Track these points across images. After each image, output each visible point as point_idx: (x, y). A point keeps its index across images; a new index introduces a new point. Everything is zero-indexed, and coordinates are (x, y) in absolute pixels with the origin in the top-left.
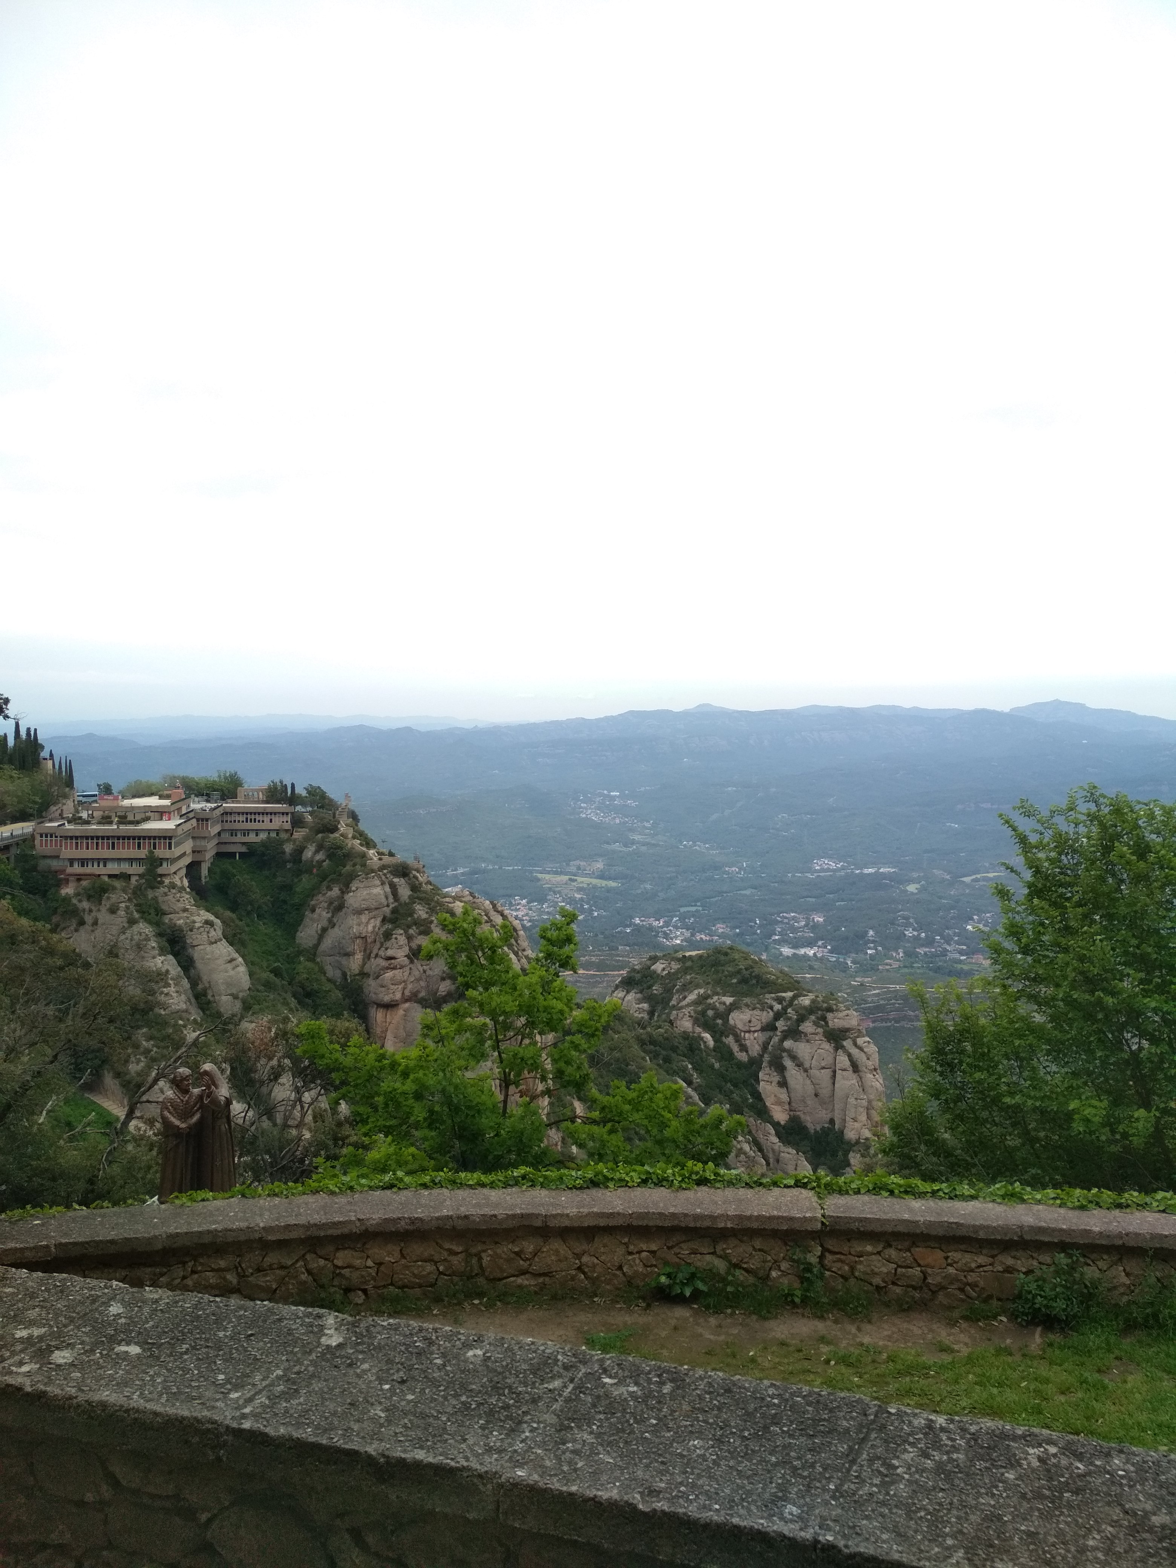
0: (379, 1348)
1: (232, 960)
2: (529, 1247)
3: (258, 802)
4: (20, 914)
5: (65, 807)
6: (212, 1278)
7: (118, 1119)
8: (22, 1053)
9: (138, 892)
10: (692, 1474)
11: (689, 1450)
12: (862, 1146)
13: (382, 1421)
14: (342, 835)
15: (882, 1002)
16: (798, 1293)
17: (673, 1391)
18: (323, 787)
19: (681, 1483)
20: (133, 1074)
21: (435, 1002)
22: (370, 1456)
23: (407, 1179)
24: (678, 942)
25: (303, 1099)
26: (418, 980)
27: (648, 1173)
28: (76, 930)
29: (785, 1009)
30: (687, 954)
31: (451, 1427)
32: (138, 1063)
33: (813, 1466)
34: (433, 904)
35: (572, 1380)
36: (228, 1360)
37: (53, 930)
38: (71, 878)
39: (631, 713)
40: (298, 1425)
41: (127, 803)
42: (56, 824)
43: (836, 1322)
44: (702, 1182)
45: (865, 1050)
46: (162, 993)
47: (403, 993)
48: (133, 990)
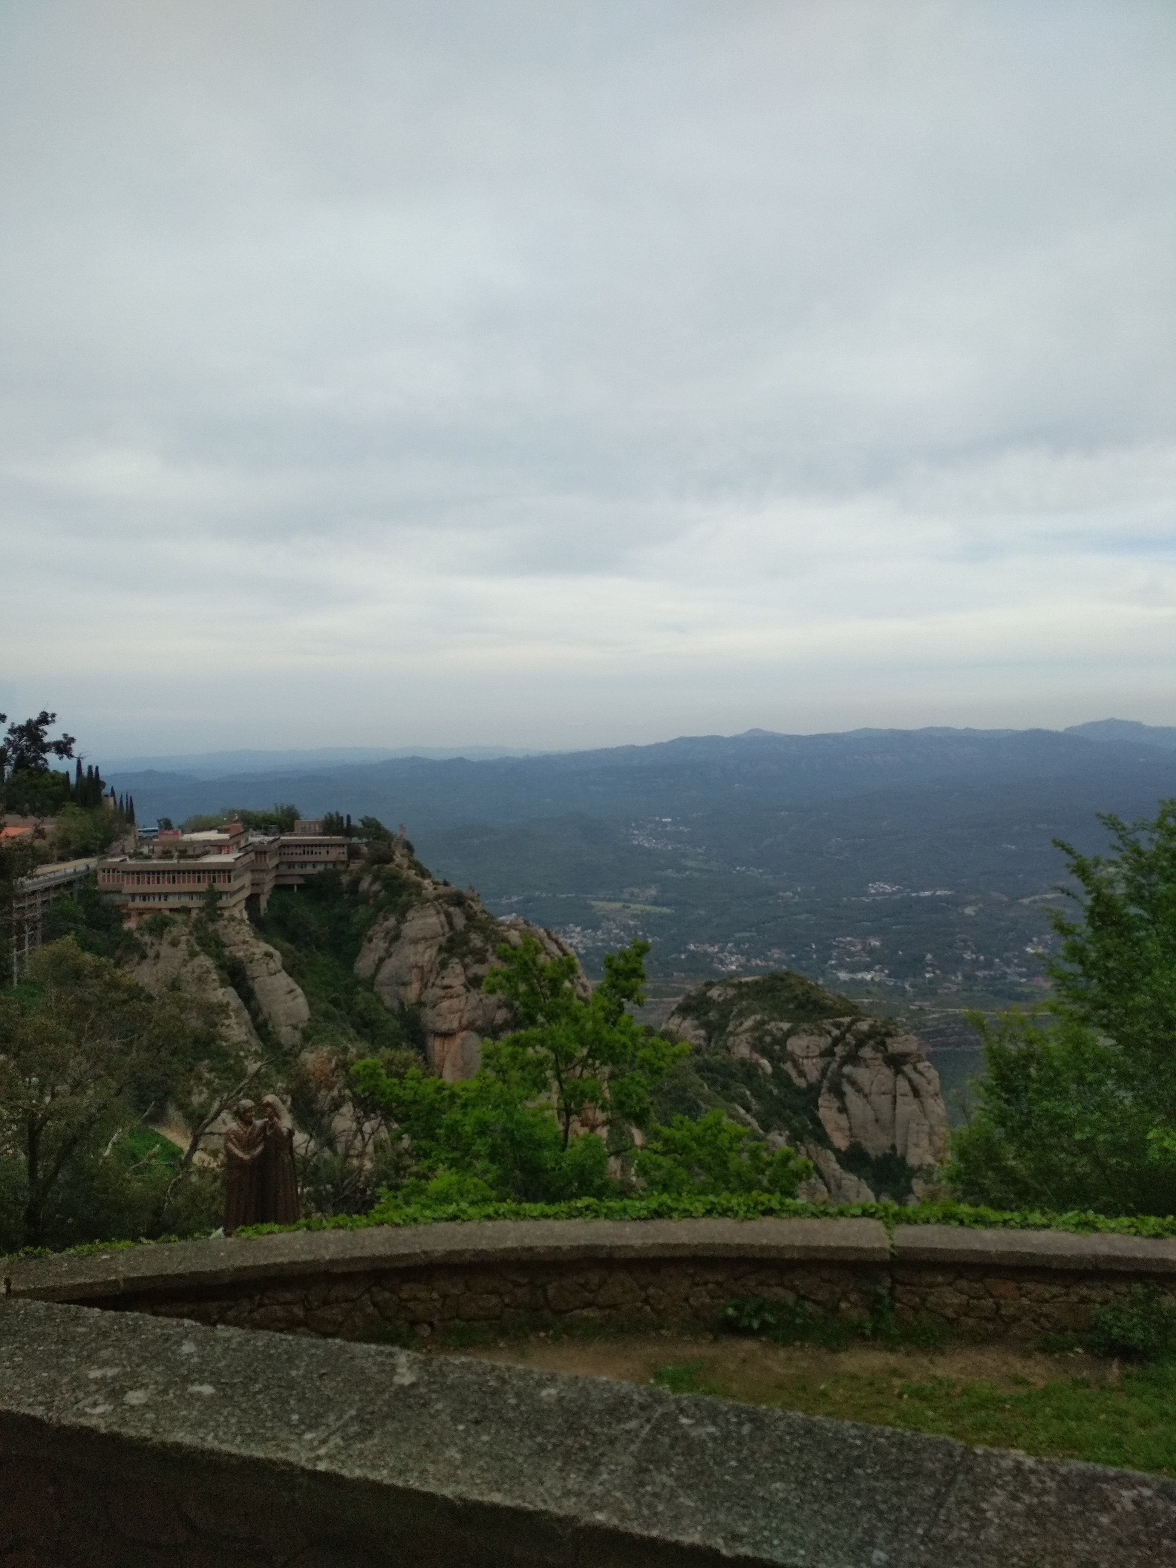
0: (453, 1387)
1: (291, 991)
2: (594, 1278)
3: (315, 834)
4: (83, 949)
5: (126, 843)
6: (279, 1311)
7: (181, 1151)
8: (87, 1086)
9: (198, 926)
10: (775, 1517)
11: (771, 1493)
12: (927, 1173)
13: (458, 1463)
14: (397, 866)
15: (941, 1026)
16: (868, 1325)
17: (752, 1432)
18: (379, 819)
19: (765, 1528)
20: (195, 1104)
21: (492, 1031)
22: (445, 1499)
23: (471, 1211)
24: (733, 967)
25: (364, 1129)
26: (474, 1008)
27: (712, 1203)
28: (139, 964)
29: (843, 1035)
30: (744, 980)
31: (527, 1469)
32: (200, 1095)
33: (899, 1509)
34: (488, 932)
35: (648, 1421)
36: (301, 1399)
37: (117, 965)
38: (134, 913)
39: (681, 739)
40: (374, 1467)
41: (187, 837)
42: (117, 860)
43: (908, 1354)
44: (768, 1212)
45: (927, 1074)
46: (223, 1025)
47: (460, 1022)
48: (195, 1022)
